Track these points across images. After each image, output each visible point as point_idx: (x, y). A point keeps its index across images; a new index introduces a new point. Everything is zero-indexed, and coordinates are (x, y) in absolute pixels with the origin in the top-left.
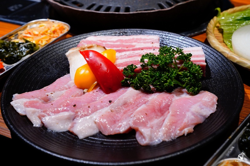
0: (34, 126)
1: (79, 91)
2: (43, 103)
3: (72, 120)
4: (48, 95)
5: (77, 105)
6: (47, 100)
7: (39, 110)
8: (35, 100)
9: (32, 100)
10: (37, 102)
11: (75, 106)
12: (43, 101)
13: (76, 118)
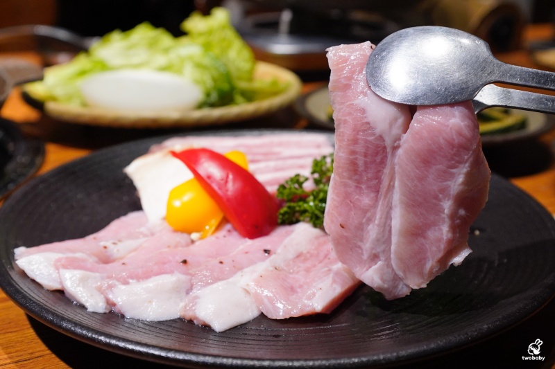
0: (90, 310)
1: (182, 238)
3: (184, 294)
4: (105, 247)
5: (189, 260)
6: (106, 260)
7: (97, 275)
8: (78, 255)
9: (70, 255)
10: (83, 261)
11: (185, 262)
12: (95, 259)
13: (194, 286)
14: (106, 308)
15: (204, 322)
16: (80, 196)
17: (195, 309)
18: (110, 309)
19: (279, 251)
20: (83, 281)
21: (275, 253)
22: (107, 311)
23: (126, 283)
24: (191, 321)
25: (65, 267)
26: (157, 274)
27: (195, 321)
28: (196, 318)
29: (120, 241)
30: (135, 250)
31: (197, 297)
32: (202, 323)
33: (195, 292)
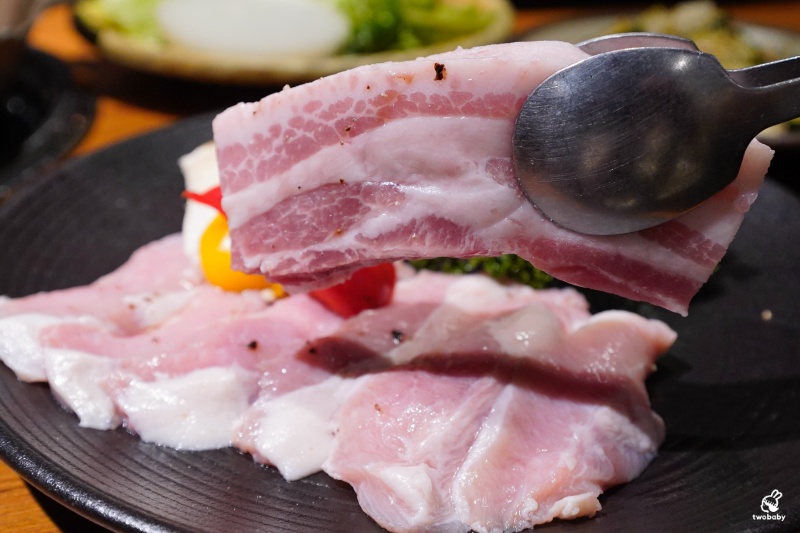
0: (84, 423)
2: (116, 335)
3: (244, 403)
4: (132, 307)
5: (261, 341)
6: (130, 327)
7: (105, 360)
8: (83, 320)
9: (70, 320)
10: (90, 331)
11: (253, 345)
12: (112, 327)
13: (261, 393)
14: (112, 422)
15: (268, 461)
16: (121, 203)
17: (255, 437)
18: (118, 423)
19: (418, 334)
20: (80, 371)
21: (411, 338)
22: (114, 427)
23: (149, 378)
24: (248, 455)
25: (56, 344)
26: (204, 365)
27: (254, 456)
28: (257, 452)
29: (157, 294)
30: (180, 312)
31: (261, 414)
32: (264, 461)
33: (262, 403)
